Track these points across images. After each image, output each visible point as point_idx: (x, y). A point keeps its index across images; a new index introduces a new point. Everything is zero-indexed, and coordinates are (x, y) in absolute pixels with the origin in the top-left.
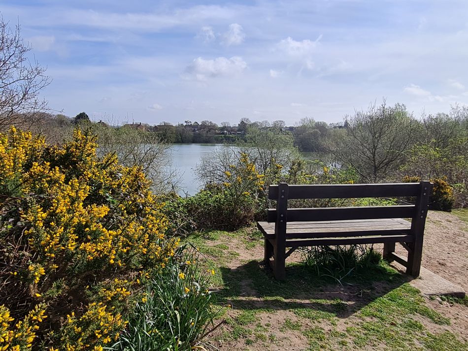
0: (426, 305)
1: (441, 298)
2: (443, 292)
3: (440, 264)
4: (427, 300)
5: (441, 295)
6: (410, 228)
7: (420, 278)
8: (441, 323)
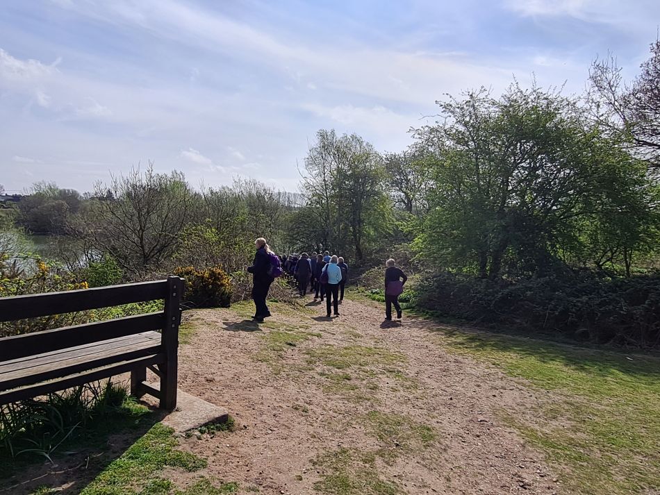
0: (180, 449)
1: (200, 431)
2: (203, 422)
3: (207, 380)
4: (181, 440)
5: (201, 427)
6: (160, 344)
7: (177, 411)
8: (195, 469)
